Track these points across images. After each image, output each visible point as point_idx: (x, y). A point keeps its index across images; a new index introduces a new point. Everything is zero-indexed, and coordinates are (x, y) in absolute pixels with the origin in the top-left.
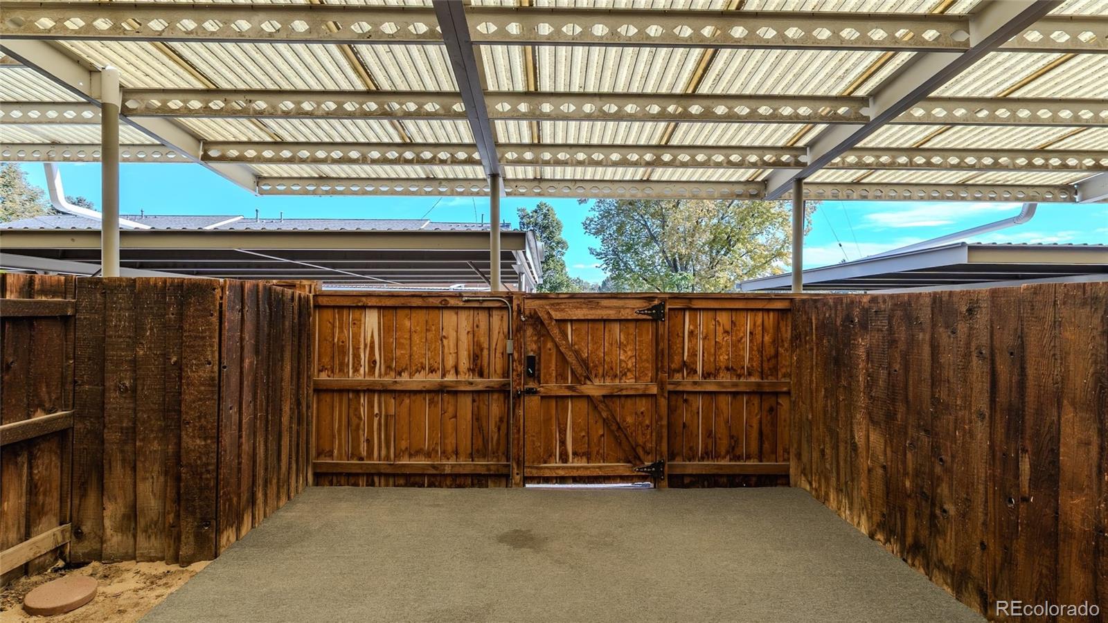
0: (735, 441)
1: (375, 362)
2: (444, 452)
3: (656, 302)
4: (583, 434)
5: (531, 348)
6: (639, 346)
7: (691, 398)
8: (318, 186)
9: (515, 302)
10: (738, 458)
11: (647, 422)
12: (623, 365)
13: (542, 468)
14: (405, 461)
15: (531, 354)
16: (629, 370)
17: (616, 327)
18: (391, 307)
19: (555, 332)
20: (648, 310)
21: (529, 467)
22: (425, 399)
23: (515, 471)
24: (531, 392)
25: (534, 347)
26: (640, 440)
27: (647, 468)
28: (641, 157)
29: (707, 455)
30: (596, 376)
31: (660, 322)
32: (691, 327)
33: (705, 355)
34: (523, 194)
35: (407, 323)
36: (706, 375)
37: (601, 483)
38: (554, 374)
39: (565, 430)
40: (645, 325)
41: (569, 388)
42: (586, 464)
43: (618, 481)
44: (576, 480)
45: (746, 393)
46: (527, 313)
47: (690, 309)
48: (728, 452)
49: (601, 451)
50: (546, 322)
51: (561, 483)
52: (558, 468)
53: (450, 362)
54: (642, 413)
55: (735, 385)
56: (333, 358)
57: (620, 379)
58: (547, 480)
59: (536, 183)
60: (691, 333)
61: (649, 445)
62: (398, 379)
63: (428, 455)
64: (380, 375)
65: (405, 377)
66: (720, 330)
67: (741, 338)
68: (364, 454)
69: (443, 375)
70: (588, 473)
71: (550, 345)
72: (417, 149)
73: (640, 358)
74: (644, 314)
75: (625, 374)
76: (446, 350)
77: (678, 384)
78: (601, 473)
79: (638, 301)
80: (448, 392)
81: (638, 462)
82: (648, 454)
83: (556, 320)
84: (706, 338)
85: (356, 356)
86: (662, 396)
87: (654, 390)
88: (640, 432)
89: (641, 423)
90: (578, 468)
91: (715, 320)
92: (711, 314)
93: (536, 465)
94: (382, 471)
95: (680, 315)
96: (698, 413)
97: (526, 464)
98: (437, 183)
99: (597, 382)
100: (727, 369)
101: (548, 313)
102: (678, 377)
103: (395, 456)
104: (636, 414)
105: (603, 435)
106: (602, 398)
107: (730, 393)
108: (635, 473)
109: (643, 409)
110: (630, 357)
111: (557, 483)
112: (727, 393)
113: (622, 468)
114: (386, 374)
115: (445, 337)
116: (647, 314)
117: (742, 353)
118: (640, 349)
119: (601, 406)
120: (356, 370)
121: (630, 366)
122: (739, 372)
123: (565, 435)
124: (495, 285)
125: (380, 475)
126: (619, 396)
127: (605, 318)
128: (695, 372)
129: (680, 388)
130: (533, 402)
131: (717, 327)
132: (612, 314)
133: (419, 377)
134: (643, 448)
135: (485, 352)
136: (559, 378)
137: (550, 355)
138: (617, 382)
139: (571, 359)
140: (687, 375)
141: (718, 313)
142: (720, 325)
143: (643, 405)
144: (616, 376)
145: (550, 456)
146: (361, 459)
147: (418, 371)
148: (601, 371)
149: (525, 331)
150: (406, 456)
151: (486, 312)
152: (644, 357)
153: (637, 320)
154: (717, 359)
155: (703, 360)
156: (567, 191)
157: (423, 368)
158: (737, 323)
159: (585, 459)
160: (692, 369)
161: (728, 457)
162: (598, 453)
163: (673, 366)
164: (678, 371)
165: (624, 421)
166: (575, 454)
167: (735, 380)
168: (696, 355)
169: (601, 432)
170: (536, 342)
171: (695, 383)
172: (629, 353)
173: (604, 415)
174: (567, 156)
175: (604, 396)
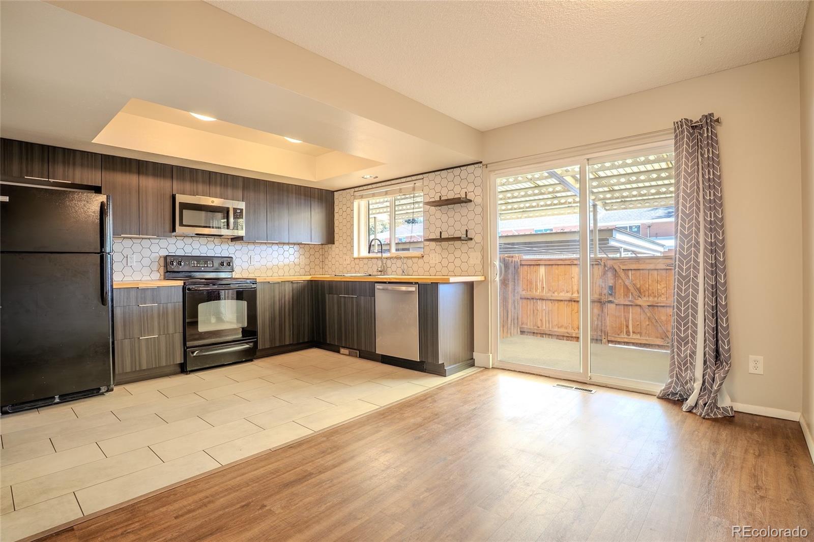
1: (544, 288)
2: (572, 327)
4: (638, 323)
8: (522, 215)
9: (603, 262)
12: (659, 291)
13: (616, 337)
14: (556, 329)
15: (611, 285)
16: (663, 294)
17: (656, 272)
18: (550, 264)
19: (622, 274)
20: (672, 264)
21: (610, 336)
22: (564, 304)
23: (603, 337)
24: (610, 302)
25: (612, 281)
30: (645, 296)
34: (615, 209)
35: (557, 271)
38: (623, 294)
39: (629, 321)
41: (630, 301)
42: (640, 338)
43: (657, 347)
44: (634, 344)
46: (608, 266)
49: (648, 332)
50: (618, 271)
51: (626, 345)
52: (624, 338)
53: (575, 288)
54: (671, 315)
56: (527, 285)
57: (658, 298)
58: (619, 343)
59: (623, 203)
62: (553, 295)
63: (566, 328)
64: (546, 293)
65: (556, 294)
68: (539, 326)
69: (572, 294)
70: (639, 342)
71: (620, 281)
72: (559, 199)
73: (669, 288)
75: (661, 296)
76: (573, 283)
78: (647, 343)
79: (666, 260)
80: (574, 301)
83: (623, 270)
85: (536, 285)
88: (669, 325)
89: (670, 320)
90: (635, 339)
93: (613, 335)
94: (547, 333)
97: (609, 335)
98: (573, 208)
99: (645, 299)
101: (619, 266)
103: (552, 327)
104: (667, 315)
105: (649, 325)
106: (647, 307)
108: (666, 344)
110: (664, 288)
111: (624, 345)
113: (659, 342)
114: (548, 292)
115: (572, 277)
118: (669, 284)
119: (647, 310)
120: (536, 291)
121: (663, 292)
123: (629, 323)
124: (595, 254)
125: (546, 334)
126: (657, 306)
127: (649, 268)
130: (612, 306)
132: (651, 266)
133: (562, 294)
136: (625, 296)
137: (621, 286)
138: (656, 299)
139: (631, 288)
144: (655, 296)
145: (621, 332)
146: (539, 327)
147: (561, 292)
148: (647, 293)
149: (607, 275)
150: (557, 328)
153: (667, 269)
156: (640, 205)
157: (564, 291)
159: (639, 335)
162: (646, 333)
165: (660, 318)
166: (634, 332)
169: (648, 323)
170: (613, 279)
172: (663, 286)
173: (648, 315)
174: (628, 193)
175: (649, 306)
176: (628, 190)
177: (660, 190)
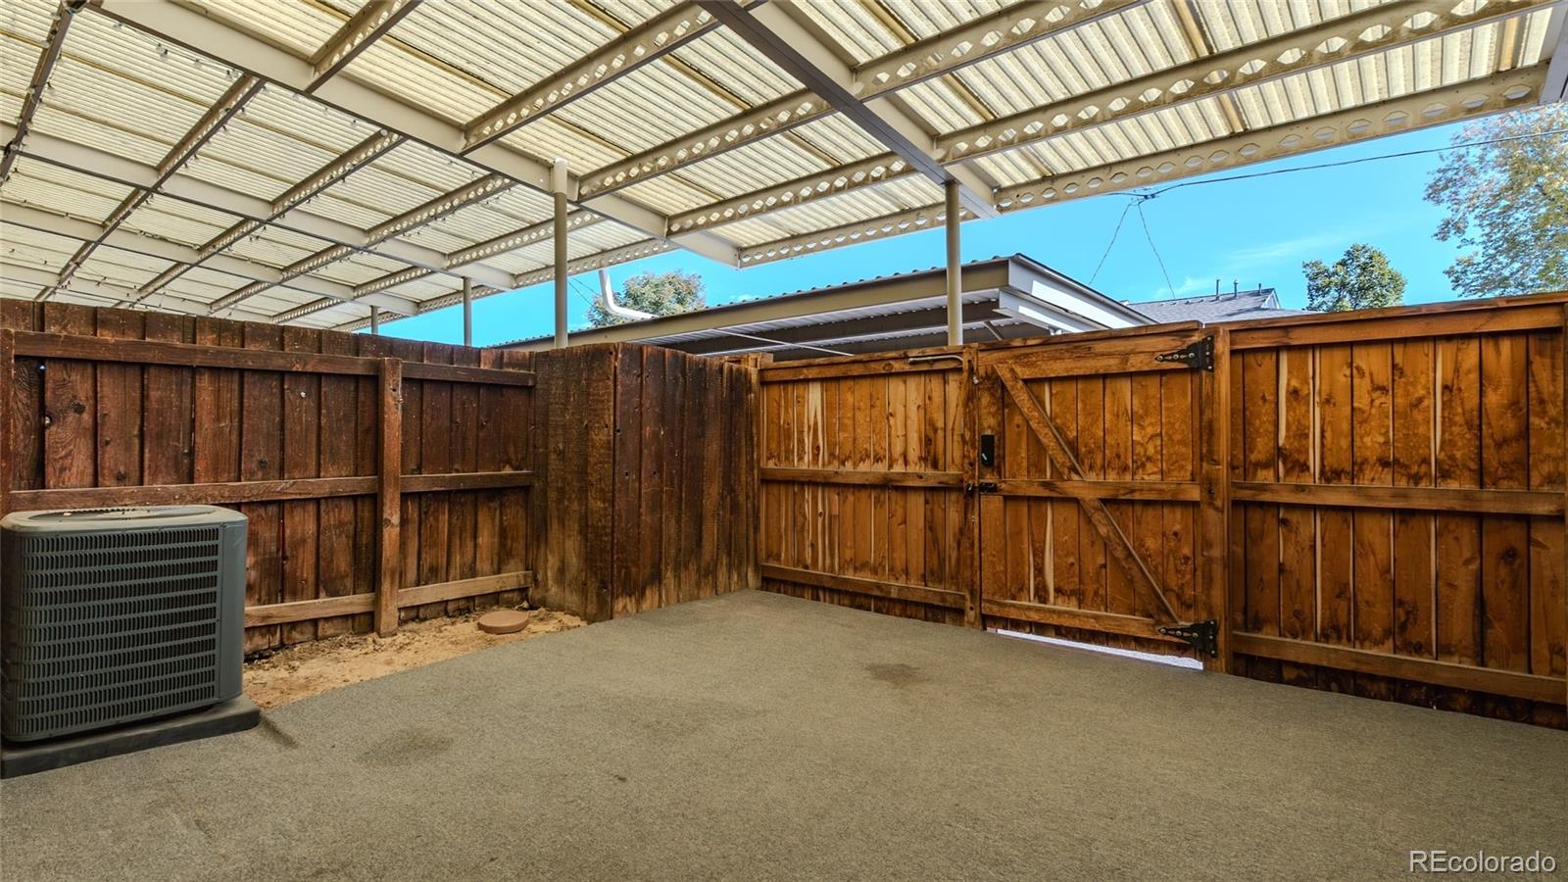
0: (1408, 613)
1: (818, 448)
2: (891, 569)
3: (1196, 338)
4: (1071, 560)
5: (989, 424)
6: (1168, 417)
7: (1295, 517)
8: (790, 247)
9: (966, 359)
10: (1418, 649)
11: (1187, 551)
12: (1139, 449)
13: (1005, 605)
14: (850, 575)
15: (988, 432)
16: (1149, 459)
17: (1125, 386)
18: (833, 377)
19: (1021, 397)
20: (1180, 353)
21: (988, 601)
22: (870, 496)
23: (968, 604)
24: (991, 489)
25: (992, 421)
26: (1173, 582)
27: (1183, 630)
28: (1166, 91)
29: (1334, 630)
30: (1091, 468)
31: (1204, 373)
32: (1295, 383)
33: (1328, 435)
34: (1026, 206)
35: (850, 398)
36: (1330, 475)
37: (1101, 643)
38: (1025, 464)
39: (1043, 552)
40: (1176, 381)
41: (1046, 485)
42: (1076, 610)
43: (1133, 644)
44: (1060, 631)
45: (1436, 513)
46: (982, 372)
47: (1289, 348)
48: (1388, 633)
49: (1102, 592)
50: (1009, 384)
51: (1037, 633)
52: (1029, 608)
53: (898, 449)
54: (1176, 534)
55: (1403, 495)
56: (779, 443)
57: (1134, 474)
58: (1017, 625)
59: (1047, 185)
60: (1294, 393)
61: (1189, 592)
62: (842, 469)
63: (875, 571)
64: (823, 465)
65: (849, 466)
66: (1362, 385)
67: (1420, 400)
68: (809, 561)
69: (891, 466)
70: (1076, 623)
71: (1018, 419)
72: (849, 172)
73: (1170, 438)
74: (1173, 360)
75: (1143, 466)
76: (893, 432)
77: (1263, 488)
78: (1098, 627)
79: (1160, 339)
80: (897, 488)
81: (1164, 619)
82: (1189, 607)
83: (1025, 381)
84: (1328, 401)
85: (801, 441)
86: (1211, 504)
87: (1194, 493)
88: (1171, 567)
89: (1174, 552)
90: (1060, 613)
91: (1351, 365)
92: (1340, 356)
93: (997, 598)
94: (826, 585)
95: (1268, 361)
96: (1314, 547)
97: (984, 596)
98: (914, 215)
99: (1092, 477)
100: (1384, 463)
101: (1012, 370)
102: (1265, 476)
103: (840, 568)
104: (1164, 534)
105: (1104, 566)
106: (1097, 504)
107: (1393, 511)
108: (1160, 637)
109: (1177, 527)
110: (1152, 437)
111: (1030, 632)
112: (1383, 511)
113: (1136, 625)
114: (830, 463)
115: (891, 415)
116: (1179, 360)
117: (1421, 430)
118: (1169, 423)
119: (1097, 517)
120: (801, 459)
121: (1151, 451)
122: (1415, 469)
123: (1043, 558)
125: (824, 589)
126: (1132, 502)
127: (1101, 371)
128: (1304, 467)
129: (1267, 497)
130: (992, 504)
131: (1356, 381)
132: (1112, 365)
133: (863, 467)
134: (1179, 597)
135: (940, 433)
136: (1033, 470)
137: (1019, 434)
138: (1128, 478)
139: (1047, 438)
140: (1287, 472)
141: (1357, 351)
142: (1362, 374)
143: (1175, 520)
144: (1125, 469)
145: (1021, 589)
146: (806, 567)
147: (862, 460)
148: (1099, 462)
149: (979, 399)
150: (851, 571)
151: (941, 376)
152: (1177, 437)
153: (1162, 373)
154: (1357, 443)
155: (1323, 445)
157: (868, 456)
158: (1408, 371)
159: (1074, 601)
160: (1296, 462)
161: (1389, 643)
162: (1096, 593)
163: (1253, 457)
164: (1265, 466)
165: (1141, 546)
166: (1058, 590)
167: (1403, 483)
168: (1307, 436)
169: (1101, 560)
170: (994, 415)
171: (1300, 489)
172: (1150, 430)
173: (1103, 530)
174: (1039, 125)
175: (1102, 500)
176: (1040, 115)
177: (1141, 98)
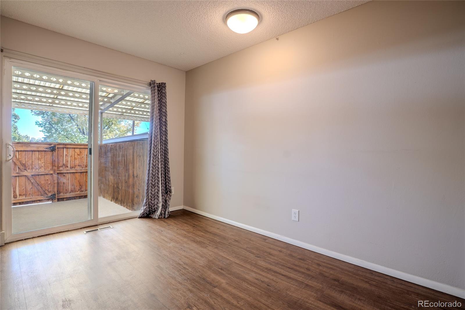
0: (81, 187)
3: (52, 145)
4: (23, 188)
6: (46, 159)
7: (66, 175)
10: (83, 191)
11: (49, 182)
12: (40, 165)
16: (42, 167)
17: (37, 153)
20: (49, 148)
26: (47, 188)
27: (49, 196)
28: (47, 100)
29: (72, 191)
30: (29, 169)
31: (54, 152)
32: (66, 153)
33: (71, 161)
36: (71, 168)
37: (31, 203)
39: (16, 188)
40: (49, 152)
41: (17, 173)
42: (25, 198)
43: (38, 201)
44: (20, 203)
45: (85, 172)
47: (65, 148)
48: (79, 190)
49: (31, 193)
54: (47, 180)
55: (81, 170)
57: (39, 170)
60: (66, 155)
61: (50, 190)
66: (76, 154)
67: (83, 156)
70: (25, 201)
73: (46, 163)
74: (48, 149)
75: (41, 168)
77: (61, 170)
78: (31, 200)
79: (46, 145)
81: (46, 195)
82: (50, 192)
84: (71, 156)
86: (55, 174)
87: (52, 172)
88: (47, 186)
89: (47, 183)
90: (21, 199)
91: (74, 151)
92: (73, 149)
95: (62, 149)
96: (69, 179)
99: (29, 171)
100: (79, 166)
102: (61, 169)
104: (45, 180)
106: (31, 176)
107: (80, 172)
108: (45, 199)
109: (48, 179)
110: (43, 163)
112: (78, 172)
113: (39, 198)
116: (49, 149)
117: (83, 161)
118: (46, 160)
119: (31, 179)
121: (42, 165)
122: (82, 166)
126: (38, 175)
127: (32, 150)
128: (68, 167)
129: (61, 172)
131: (75, 154)
132: (35, 149)
134: (48, 191)
138: (37, 170)
139: (18, 163)
140: (65, 168)
141: (75, 149)
142: (76, 153)
143: (47, 177)
148: (31, 167)
152: (48, 162)
153: (45, 151)
154: (75, 163)
155: (70, 163)
158: (82, 152)
159: (24, 196)
160: (66, 166)
161: (79, 191)
163: (59, 165)
164: (62, 167)
165: (40, 183)
166: (20, 195)
167: (81, 168)
168: (68, 162)
169: (31, 187)
171: (67, 170)
172: (42, 161)
173: (32, 181)
175: (32, 175)
